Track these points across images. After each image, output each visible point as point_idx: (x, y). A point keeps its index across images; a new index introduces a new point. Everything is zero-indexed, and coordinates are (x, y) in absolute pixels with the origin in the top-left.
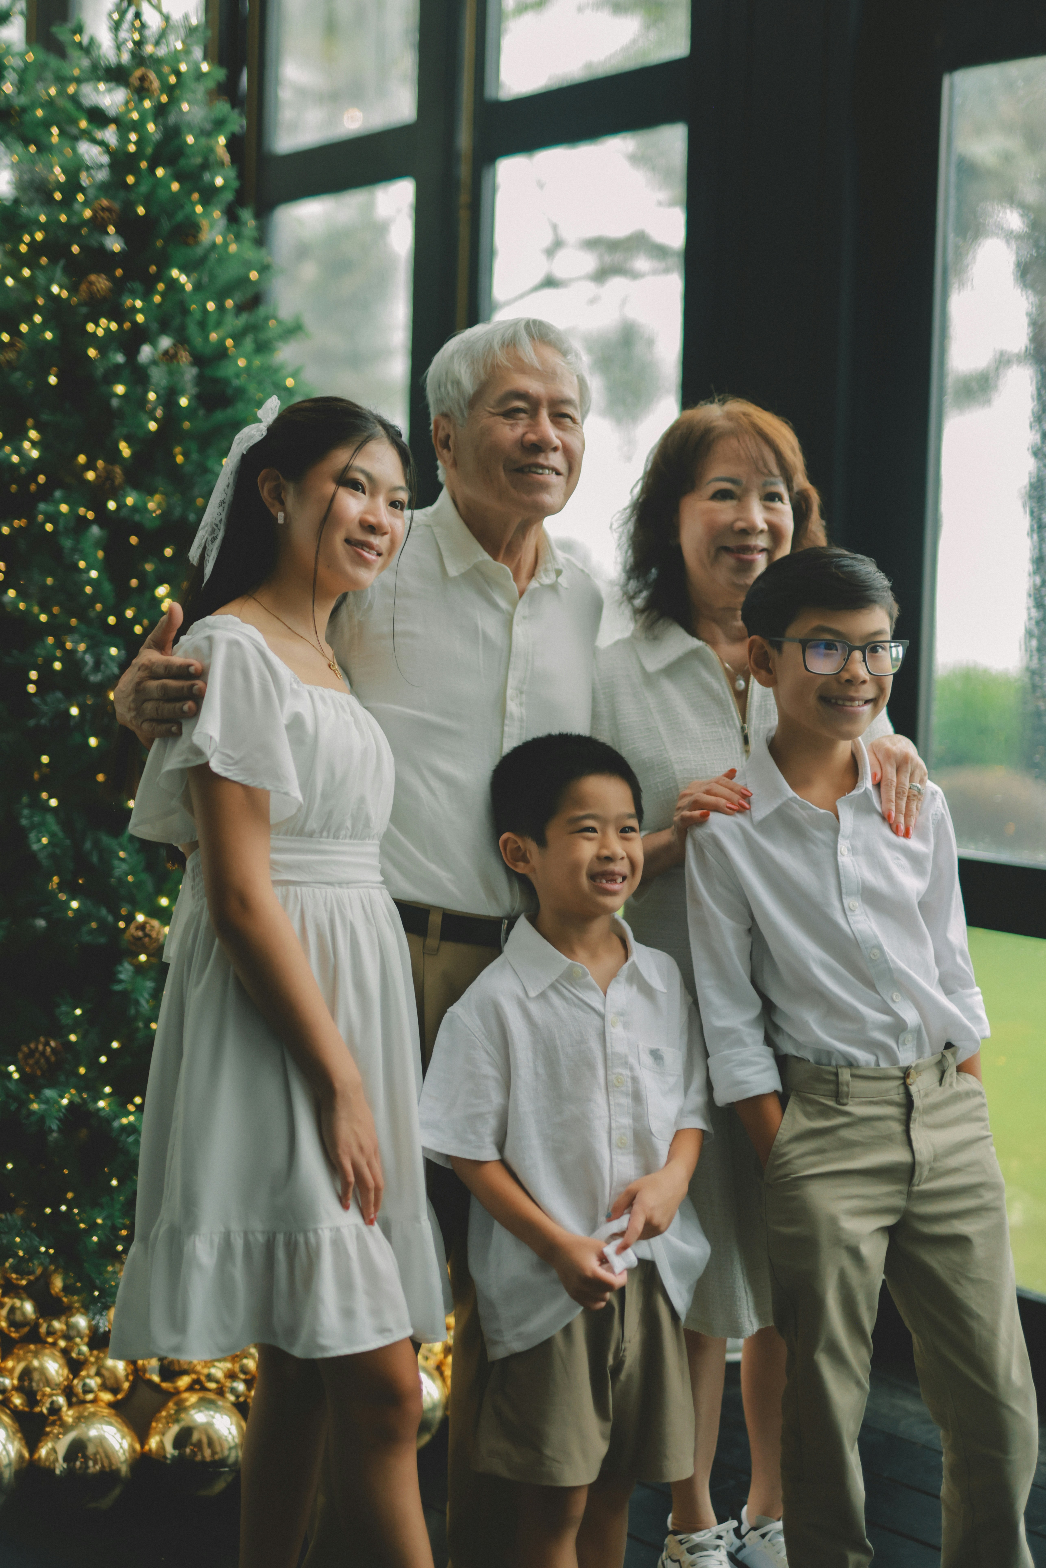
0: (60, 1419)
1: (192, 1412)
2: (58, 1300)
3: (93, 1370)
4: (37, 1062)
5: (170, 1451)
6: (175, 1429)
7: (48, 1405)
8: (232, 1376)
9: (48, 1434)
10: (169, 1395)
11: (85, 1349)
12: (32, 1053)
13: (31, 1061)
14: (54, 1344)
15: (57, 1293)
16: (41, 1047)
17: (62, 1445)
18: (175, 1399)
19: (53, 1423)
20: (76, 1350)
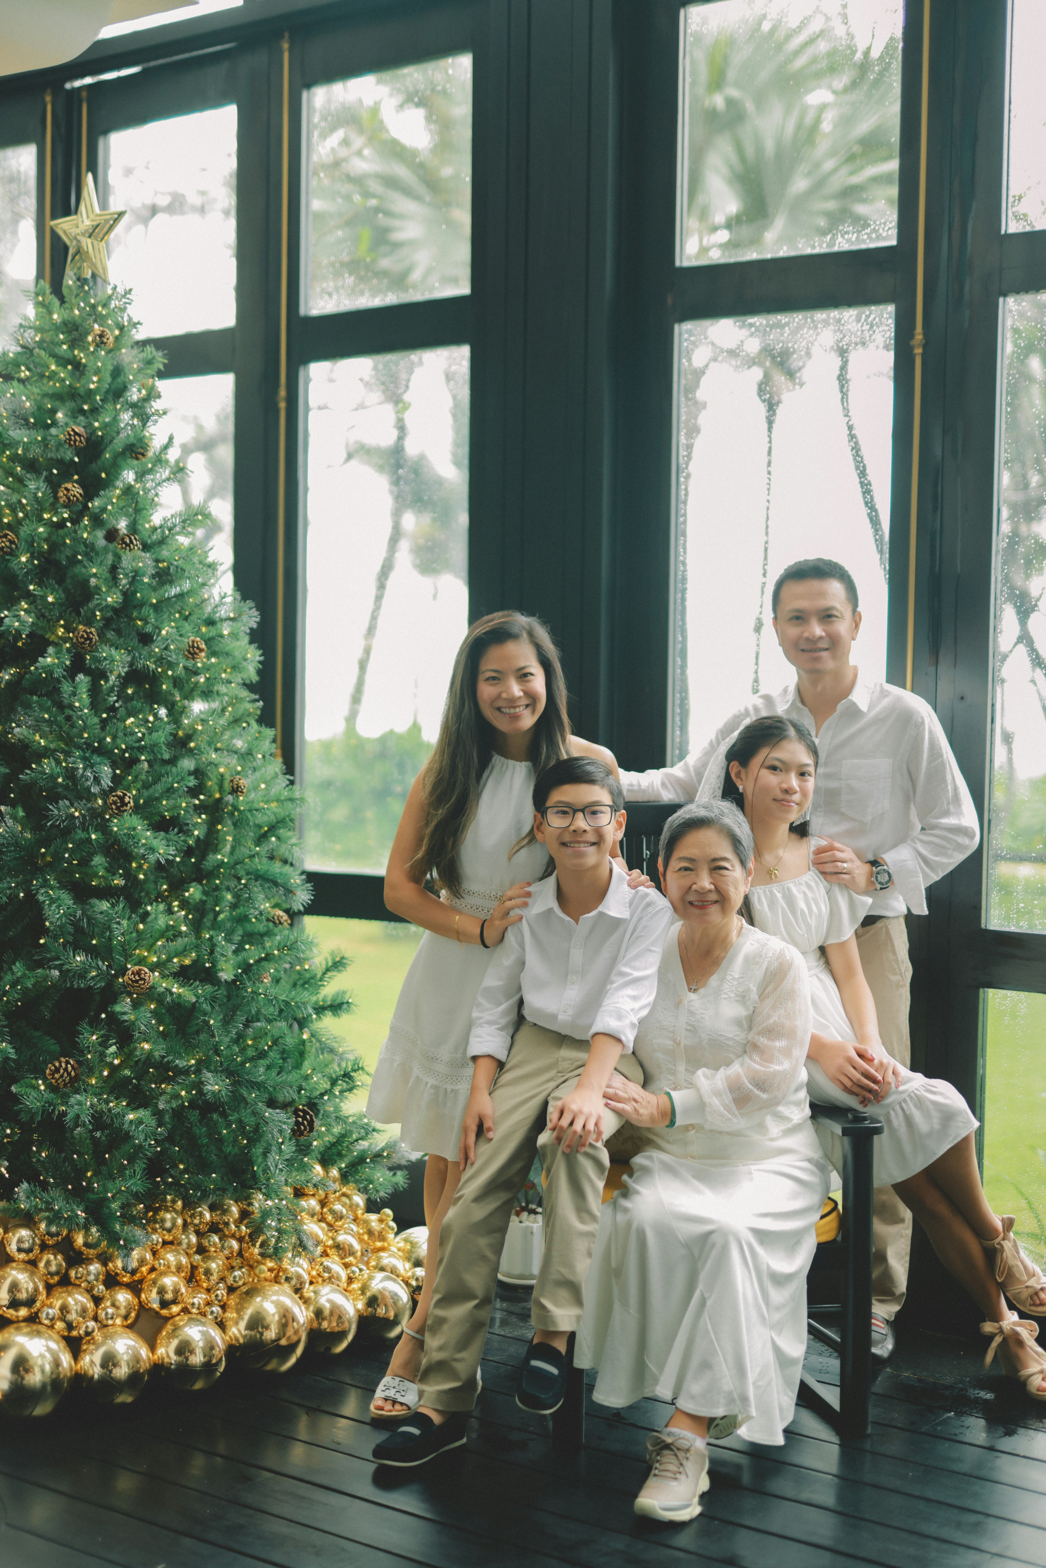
0: (93, 1339)
1: (186, 1329)
2: (81, 1253)
3: (108, 1303)
4: (62, 1076)
5: (174, 1358)
6: (175, 1343)
7: (84, 1329)
8: (208, 1304)
9: (85, 1351)
10: (167, 1319)
11: (101, 1287)
12: (57, 1070)
13: (57, 1076)
14: (79, 1286)
15: (80, 1248)
16: (63, 1065)
17: (97, 1357)
18: (171, 1321)
19: (89, 1342)
20: (96, 1289)
